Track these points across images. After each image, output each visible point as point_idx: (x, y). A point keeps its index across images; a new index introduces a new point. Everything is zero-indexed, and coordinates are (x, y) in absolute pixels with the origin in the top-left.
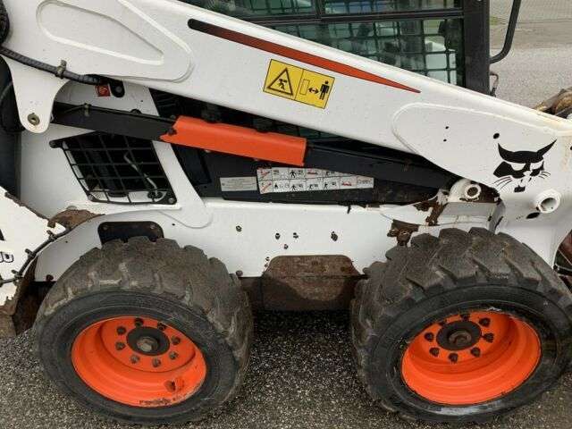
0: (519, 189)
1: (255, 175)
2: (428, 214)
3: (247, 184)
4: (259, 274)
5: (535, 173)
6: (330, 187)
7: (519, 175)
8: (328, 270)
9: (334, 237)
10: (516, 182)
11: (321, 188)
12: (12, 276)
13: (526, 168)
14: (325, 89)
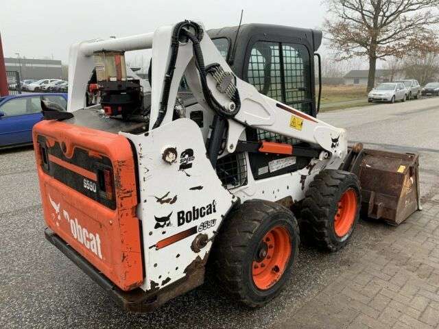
0: (335, 151)
1: (268, 165)
2: (309, 170)
3: (265, 170)
5: (338, 145)
8: (287, 205)
9: (288, 188)
10: (335, 149)
11: (284, 166)
13: (336, 144)
14: (301, 124)
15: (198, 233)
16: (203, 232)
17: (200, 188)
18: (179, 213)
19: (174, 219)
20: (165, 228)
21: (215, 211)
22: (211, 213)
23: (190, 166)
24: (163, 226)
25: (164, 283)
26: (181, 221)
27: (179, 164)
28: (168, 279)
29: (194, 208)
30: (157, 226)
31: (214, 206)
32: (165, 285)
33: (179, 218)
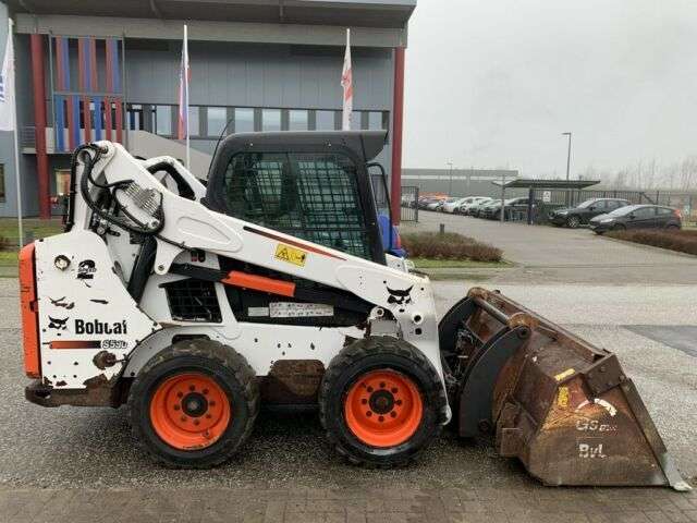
0: (402, 311)
1: (268, 306)
2: (364, 332)
3: (263, 312)
4: (266, 374)
5: (407, 302)
6: (310, 315)
7: (400, 302)
8: (310, 372)
9: (313, 347)
10: (399, 307)
11: (304, 315)
12: (123, 357)
13: (403, 299)
14: (303, 258)
15: (102, 350)
16: (110, 351)
17: (104, 302)
18: (77, 321)
19: (71, 325)
20: (60, 331)
21: (125, 332)
22: (120, 332)
23: (91, 277)
24: (58, 328)
25: (58, 384)
26: (80, 330)
27: (77, 273)
28: (63, 383)
29: (96, 321)
30: (51, 326)
31: (125, 326)
32: (60, 387)
33: (77, 327)
